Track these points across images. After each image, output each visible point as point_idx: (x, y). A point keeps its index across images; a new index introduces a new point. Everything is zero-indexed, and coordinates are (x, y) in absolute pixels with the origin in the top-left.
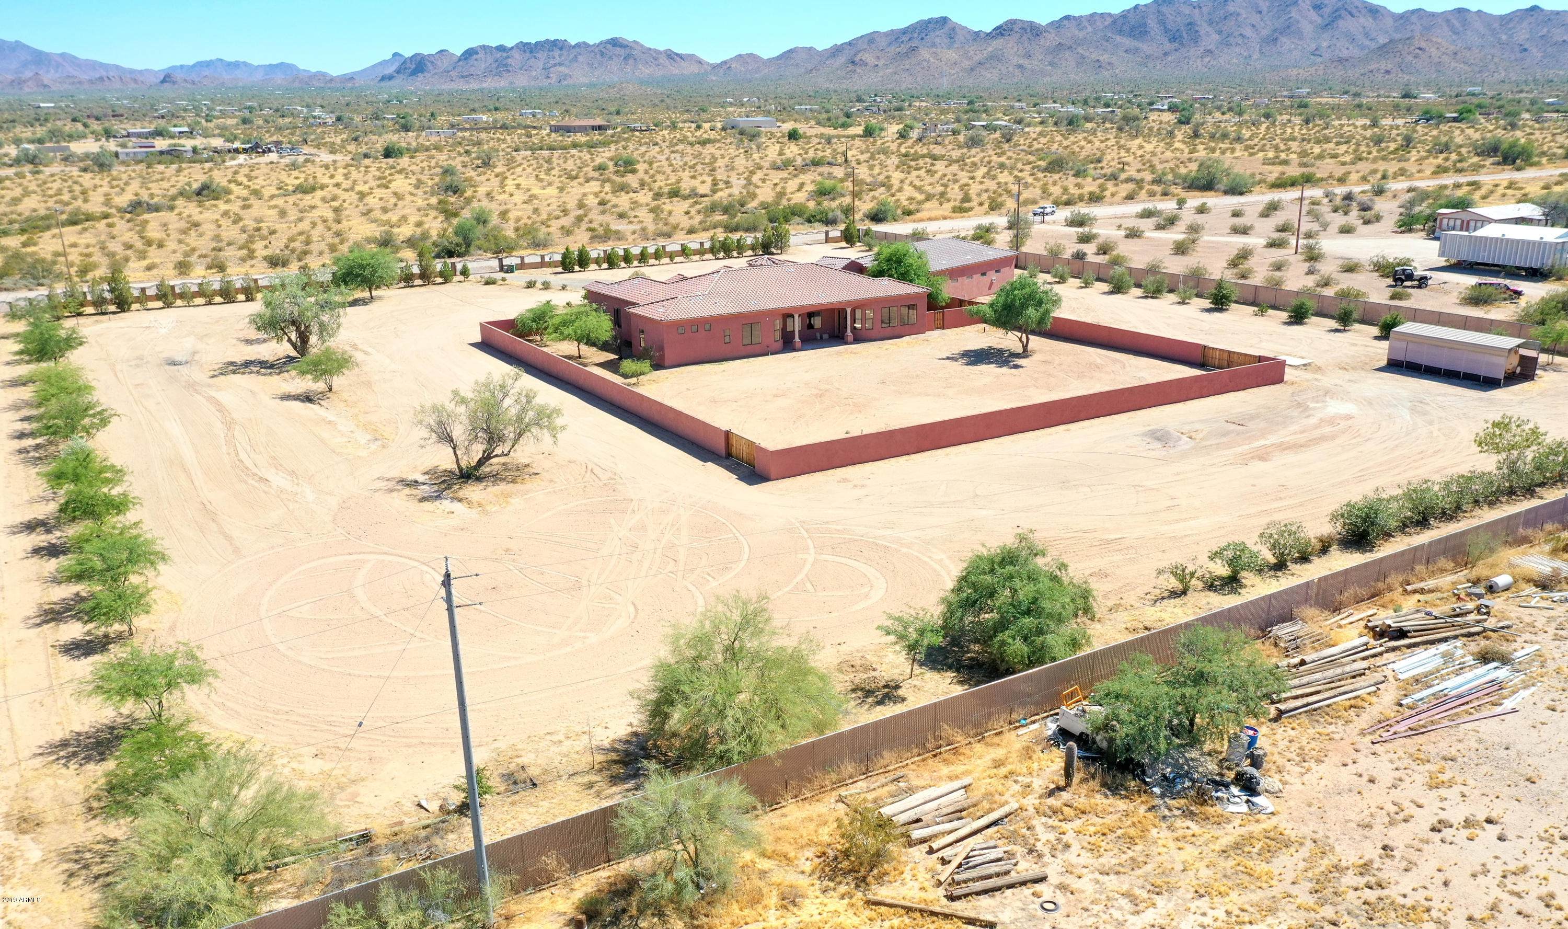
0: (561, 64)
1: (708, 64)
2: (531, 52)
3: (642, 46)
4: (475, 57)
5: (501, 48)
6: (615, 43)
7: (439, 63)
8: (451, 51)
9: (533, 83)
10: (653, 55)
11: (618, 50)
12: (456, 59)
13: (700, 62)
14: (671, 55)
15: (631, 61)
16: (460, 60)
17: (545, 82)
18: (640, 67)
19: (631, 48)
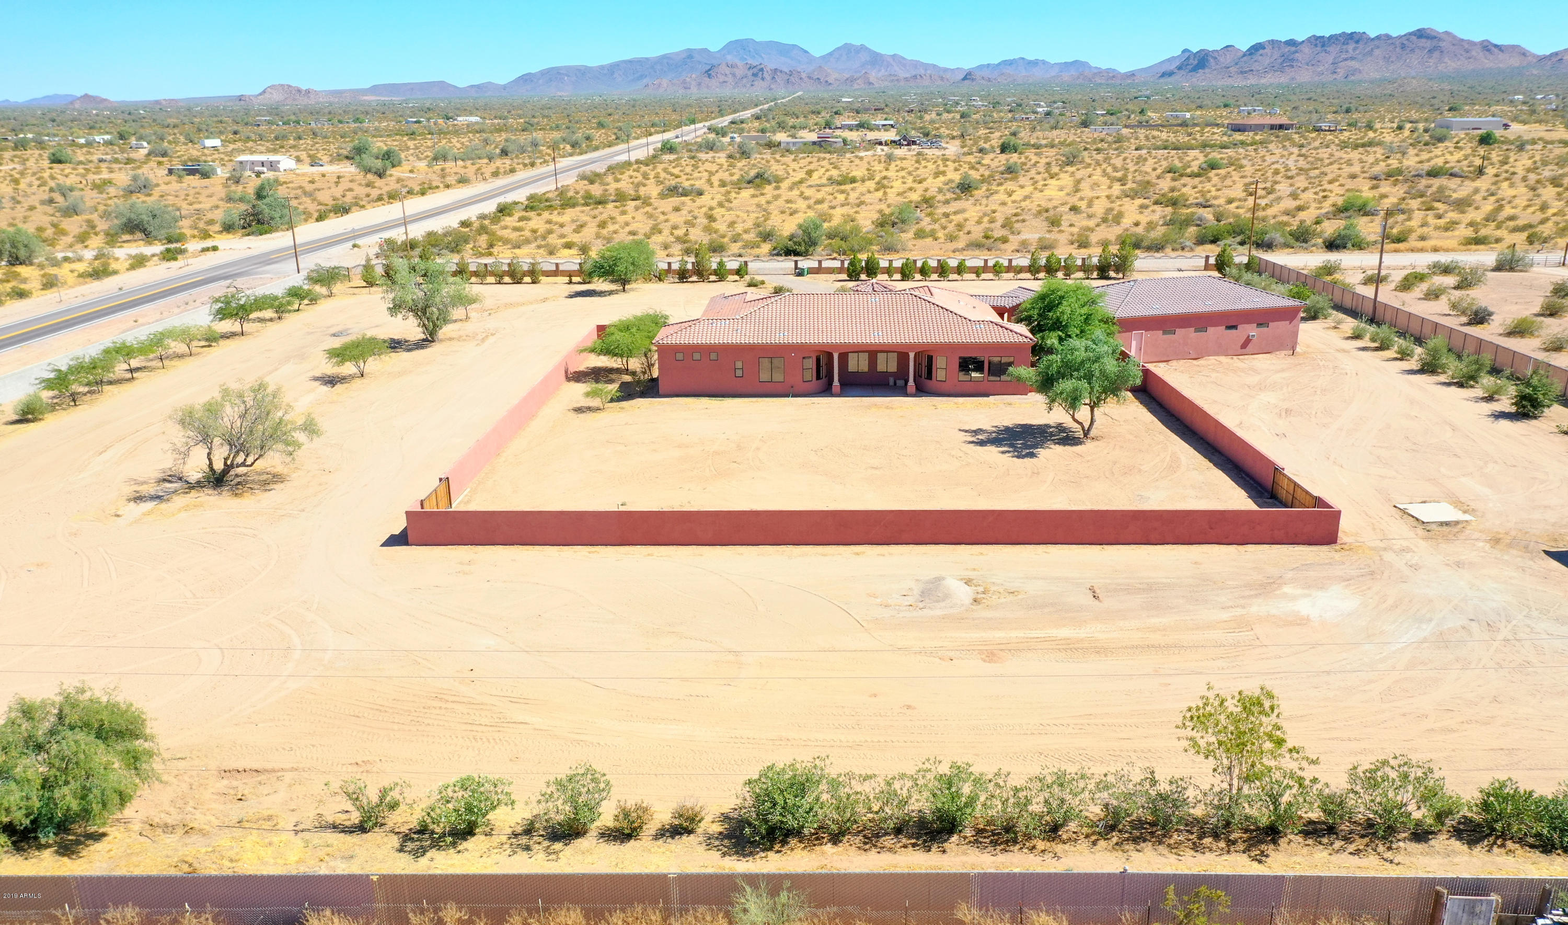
0: (1352, 58)
1: (1534, 56)
2: (1323, 46)
3: (1454, 37)
4: (1261, 51)
5: (1291, 43)
6: (1421, 34)
7: (1222, 59)
8: (1237, 46)
9: (1316, 79)
10: (1464, 47)
11: (1423, 42)
12: (1241, 54)
13: (1524, 53)
14: (1487, 47)
15: (1436, 54)
16: (1244, 55)
17: (1331, 78)
18: (1446, 60)
19: (1440, 40)
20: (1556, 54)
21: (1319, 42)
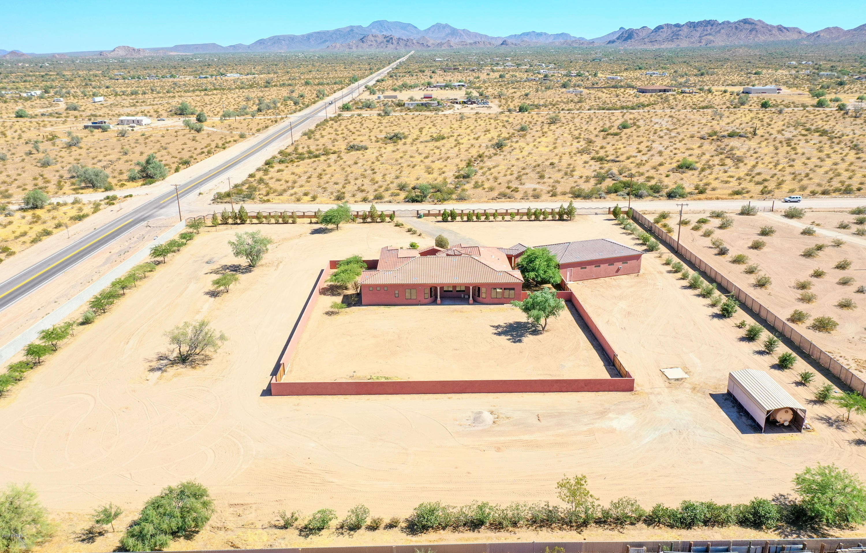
0: (710, 34)
1: (805, 33)
2: (694, 27)
3: (763, 23)
4: (661, 30)
5: (677, 25)
6: (745, 21)
7: (640, 34)
8: (649, 27)
9: (691, 45)
10: (769, 28)
11: (747, 26)
12: (650, 31)
13: (800, 32)
14: (780, 29)
15: (754, 32)
16: (652, 32)
17: (698, 45)
18: (759, 35)
19: (756, 25)
20: (817, 32)
21: (692, 25)
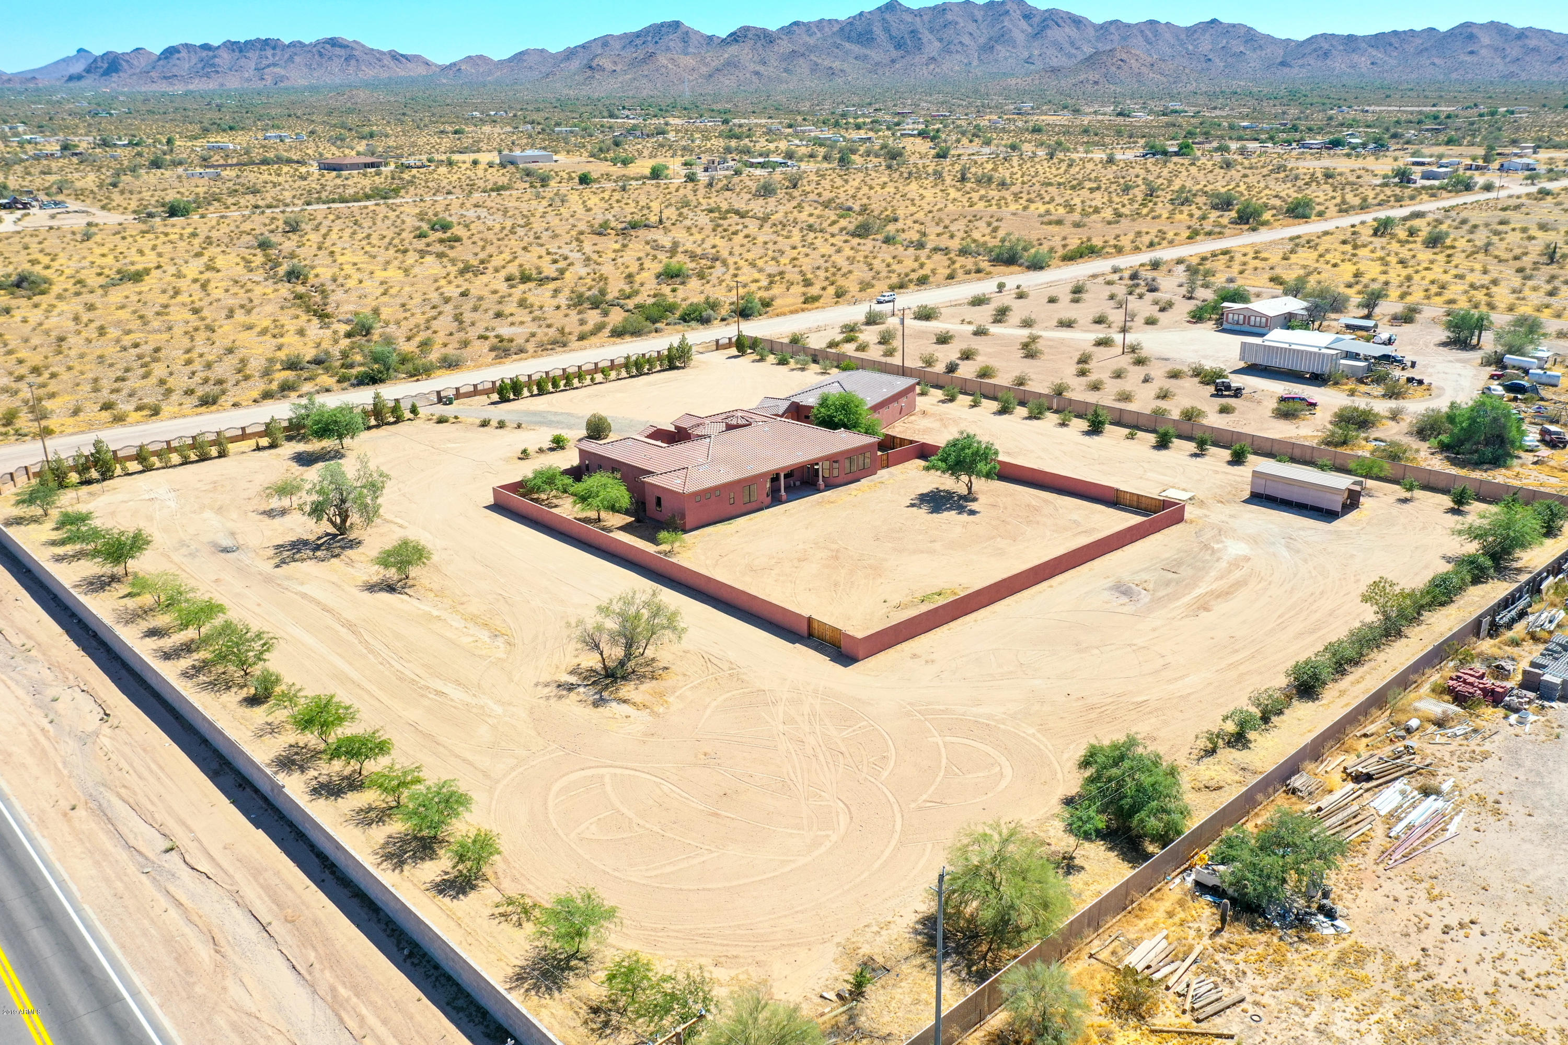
0: (275, 65)
1: (436, 66)
2: (241, 51)
3: (363, 46)
4: (177, 55)
5: (206, 47)
6: (333, 42)
7: (135, 62)
8: (149, 49)
9: (246, 85)
10: (376, 57)
11: (338, 51)
12: (154, 58)
13: (427, 63)
14: (395, 57)
15: (353, 62)
16: (159, 59)
17: (260, 85)
18: (363, 68)
19: (352, 48)
20: (454, 64)
21: (237, 48)
